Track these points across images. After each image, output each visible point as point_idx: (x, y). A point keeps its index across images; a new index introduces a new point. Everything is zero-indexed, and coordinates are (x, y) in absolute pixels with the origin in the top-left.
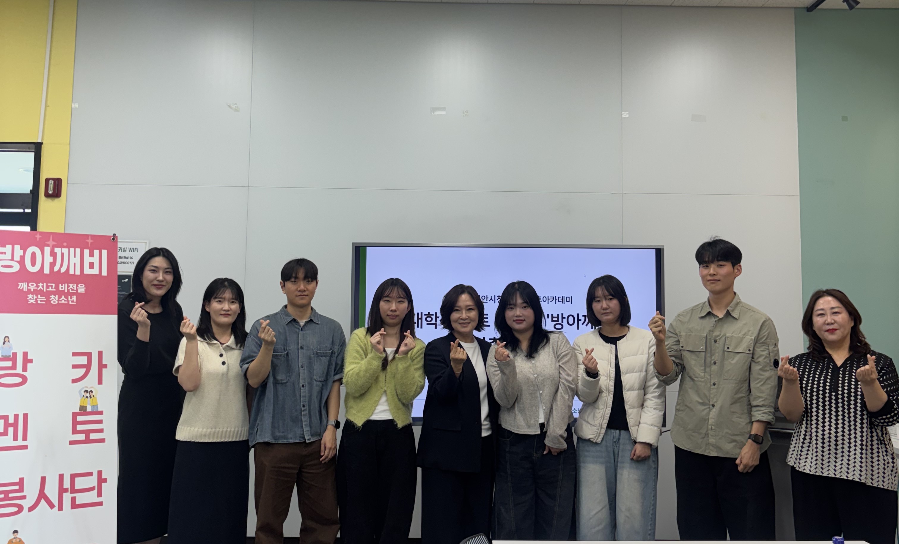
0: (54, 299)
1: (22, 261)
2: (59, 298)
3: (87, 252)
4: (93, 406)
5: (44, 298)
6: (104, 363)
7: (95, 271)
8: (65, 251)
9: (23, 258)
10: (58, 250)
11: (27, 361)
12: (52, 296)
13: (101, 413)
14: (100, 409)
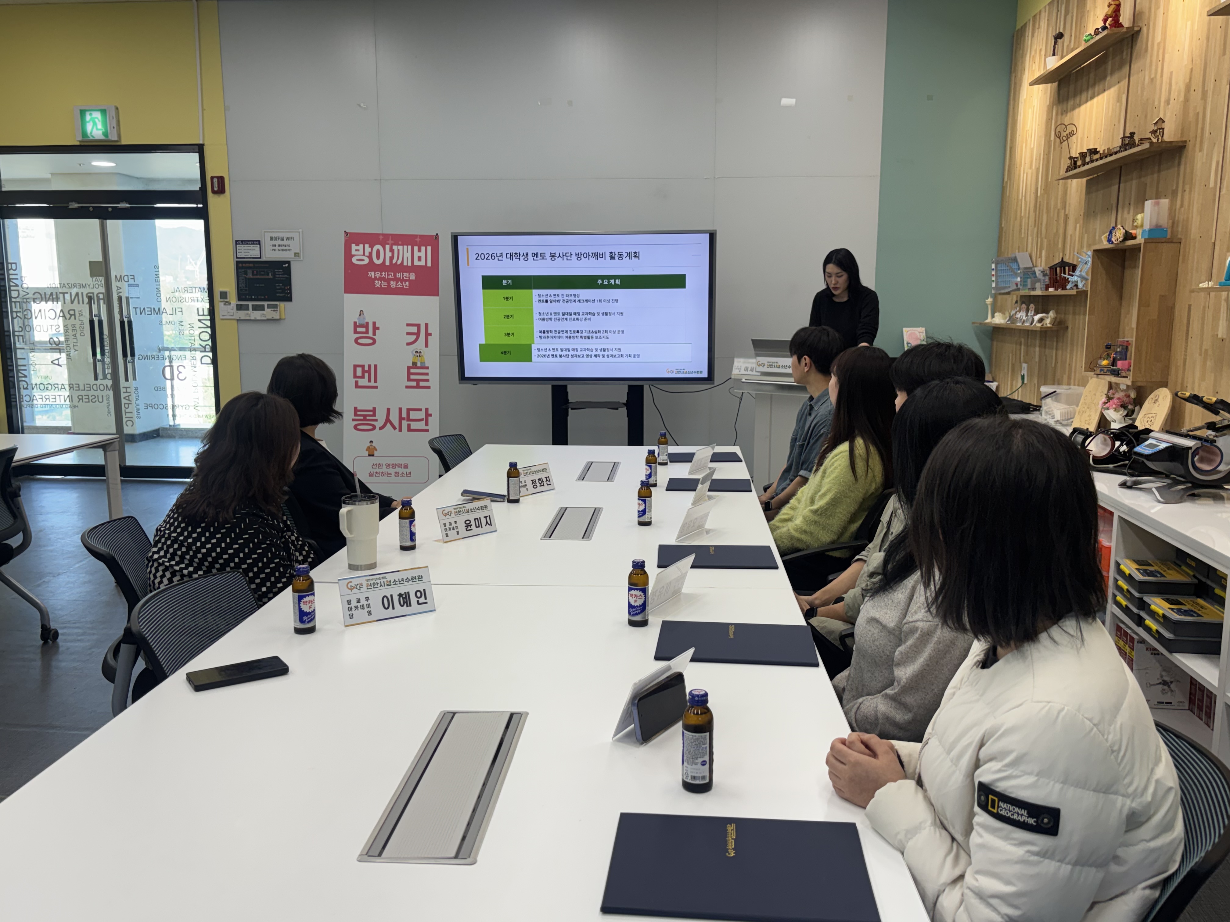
0: (393, 284)
1: (370, 256)
2: (397, 283)
3: (416, 248)
4: (421, 363)
5: (386, 284)
6: (429, 332)
7: (422, 263)
8: (400, 247)
9: (371, 253)
10: (395, 247)
11: (375, 328)
12: (392, 282)
13: (427, 368)
14: (426, 365)
